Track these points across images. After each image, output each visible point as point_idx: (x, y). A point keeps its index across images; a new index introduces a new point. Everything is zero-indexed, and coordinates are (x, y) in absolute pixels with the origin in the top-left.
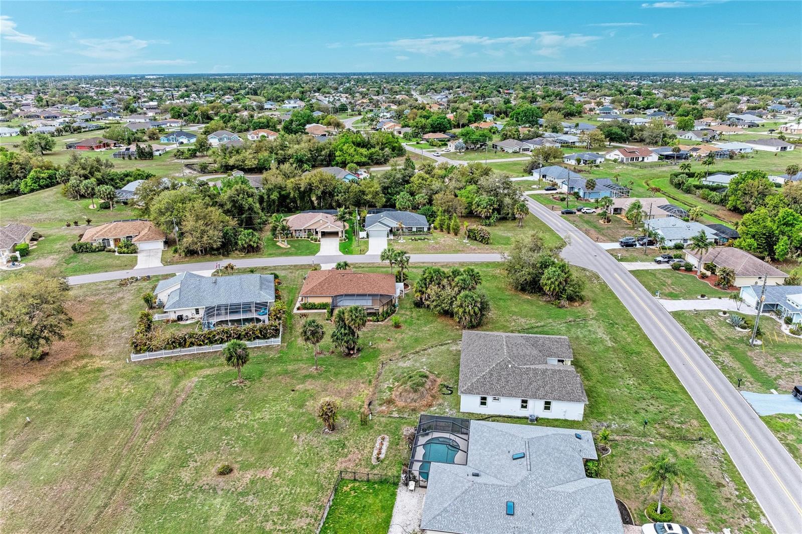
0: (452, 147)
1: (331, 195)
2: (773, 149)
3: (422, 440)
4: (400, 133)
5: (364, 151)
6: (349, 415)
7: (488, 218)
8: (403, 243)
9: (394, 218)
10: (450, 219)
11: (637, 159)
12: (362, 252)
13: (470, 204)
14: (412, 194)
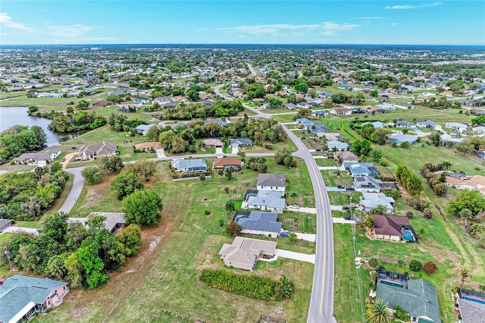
0: (265, 106)
1: (217, 131)
2: (404, 108)
3: (248, 195)
4: (242, 97)
5: (226, 110)
6: (231, 191)
7: (273, 140)
8: (243, 150)
9: (241, 141)
10: (260, 141)
11: (342, 113)
12: (230, 153)
13: (267, 136)
14: (247, 131)
